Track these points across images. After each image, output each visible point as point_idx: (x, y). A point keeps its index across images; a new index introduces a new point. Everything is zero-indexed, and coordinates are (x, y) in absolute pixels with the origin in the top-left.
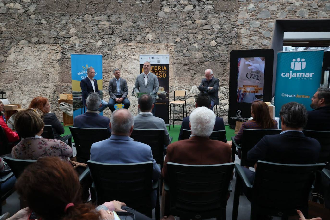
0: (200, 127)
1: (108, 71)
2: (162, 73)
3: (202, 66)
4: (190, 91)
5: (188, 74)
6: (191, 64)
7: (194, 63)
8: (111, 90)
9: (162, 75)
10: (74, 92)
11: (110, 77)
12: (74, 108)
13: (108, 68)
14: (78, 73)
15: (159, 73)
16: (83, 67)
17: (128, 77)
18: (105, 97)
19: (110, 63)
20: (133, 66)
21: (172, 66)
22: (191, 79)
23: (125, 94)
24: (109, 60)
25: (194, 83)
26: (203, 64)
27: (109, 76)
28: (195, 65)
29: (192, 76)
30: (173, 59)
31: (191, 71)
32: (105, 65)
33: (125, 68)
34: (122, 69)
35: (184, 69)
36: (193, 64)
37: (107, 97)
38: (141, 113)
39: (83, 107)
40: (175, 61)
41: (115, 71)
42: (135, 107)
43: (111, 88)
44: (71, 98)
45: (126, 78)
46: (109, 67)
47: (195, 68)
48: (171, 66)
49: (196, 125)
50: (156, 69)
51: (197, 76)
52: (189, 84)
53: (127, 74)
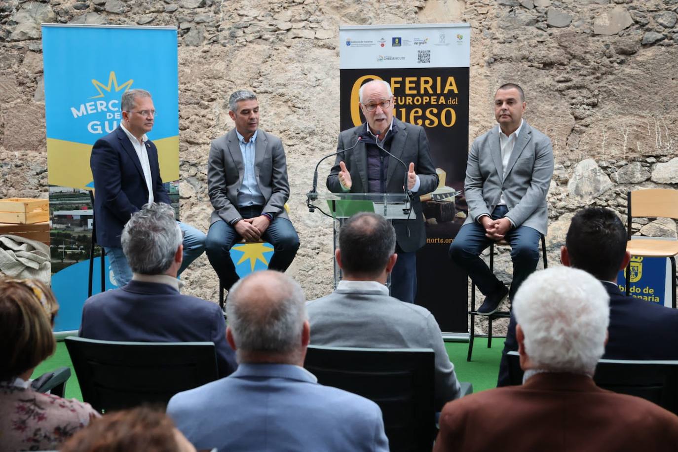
0: (561, 331)
1: (202, 98)
2: (440, 107)
3: (628, 70)
4: (565, 183)
5: (556, 108)
6: (575, 61)
7: (588, 56)
8: (217, 184)
9: (438, 116)
10: (57, 190)
11: (212, 123)
12: (55, 261)
13: (200, 84)
14: (73, 109)
15: (424, 107)
16: (94, 82)
17: (291, 123)
18: (188, 213)
19: (209, 64)
20: (311, 76)
21: (485, 70)
22: (573, 130)
23: (276, 198)
24: (206, 48)
25: (586, 147)
26: (631, 59)
27: (205, 120)
28: (592, 63)
29: (576, 118)
30: (488, 41)
31: (574, 93)
32: (187, 70)
33: (274, 81)
34: (262, 89)
35: (539, 86)
36: (583, 59)
37: (196, 209)
38: (346, 285)
39: (98, 255)
40: (497, 49)
41: (240, 104)
42: (318, 253)
43: (217, 174)
44: (41, 215)
45: (282, 129)
46: (208, 81)
47: (591, 77)
48: (481, 71)
49: (545, 325)
50: (411, 89)
51: (599, 115)
52: (563, 152)
53: (285, 109)
